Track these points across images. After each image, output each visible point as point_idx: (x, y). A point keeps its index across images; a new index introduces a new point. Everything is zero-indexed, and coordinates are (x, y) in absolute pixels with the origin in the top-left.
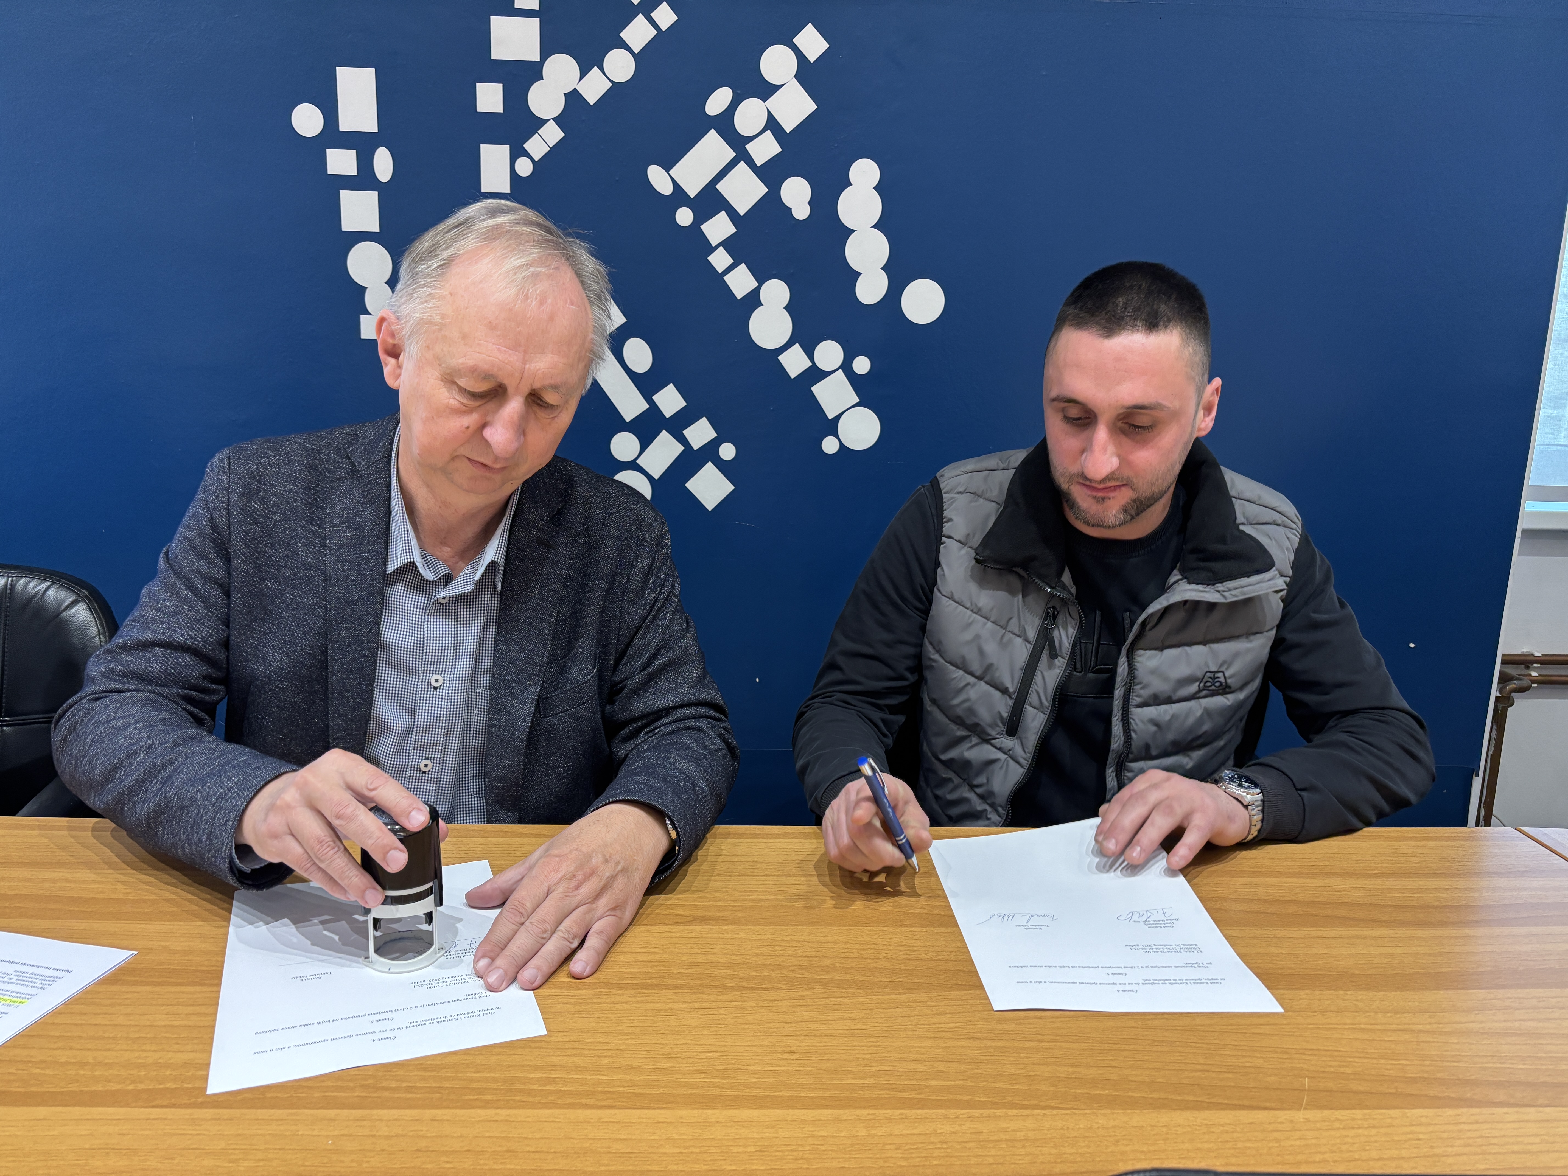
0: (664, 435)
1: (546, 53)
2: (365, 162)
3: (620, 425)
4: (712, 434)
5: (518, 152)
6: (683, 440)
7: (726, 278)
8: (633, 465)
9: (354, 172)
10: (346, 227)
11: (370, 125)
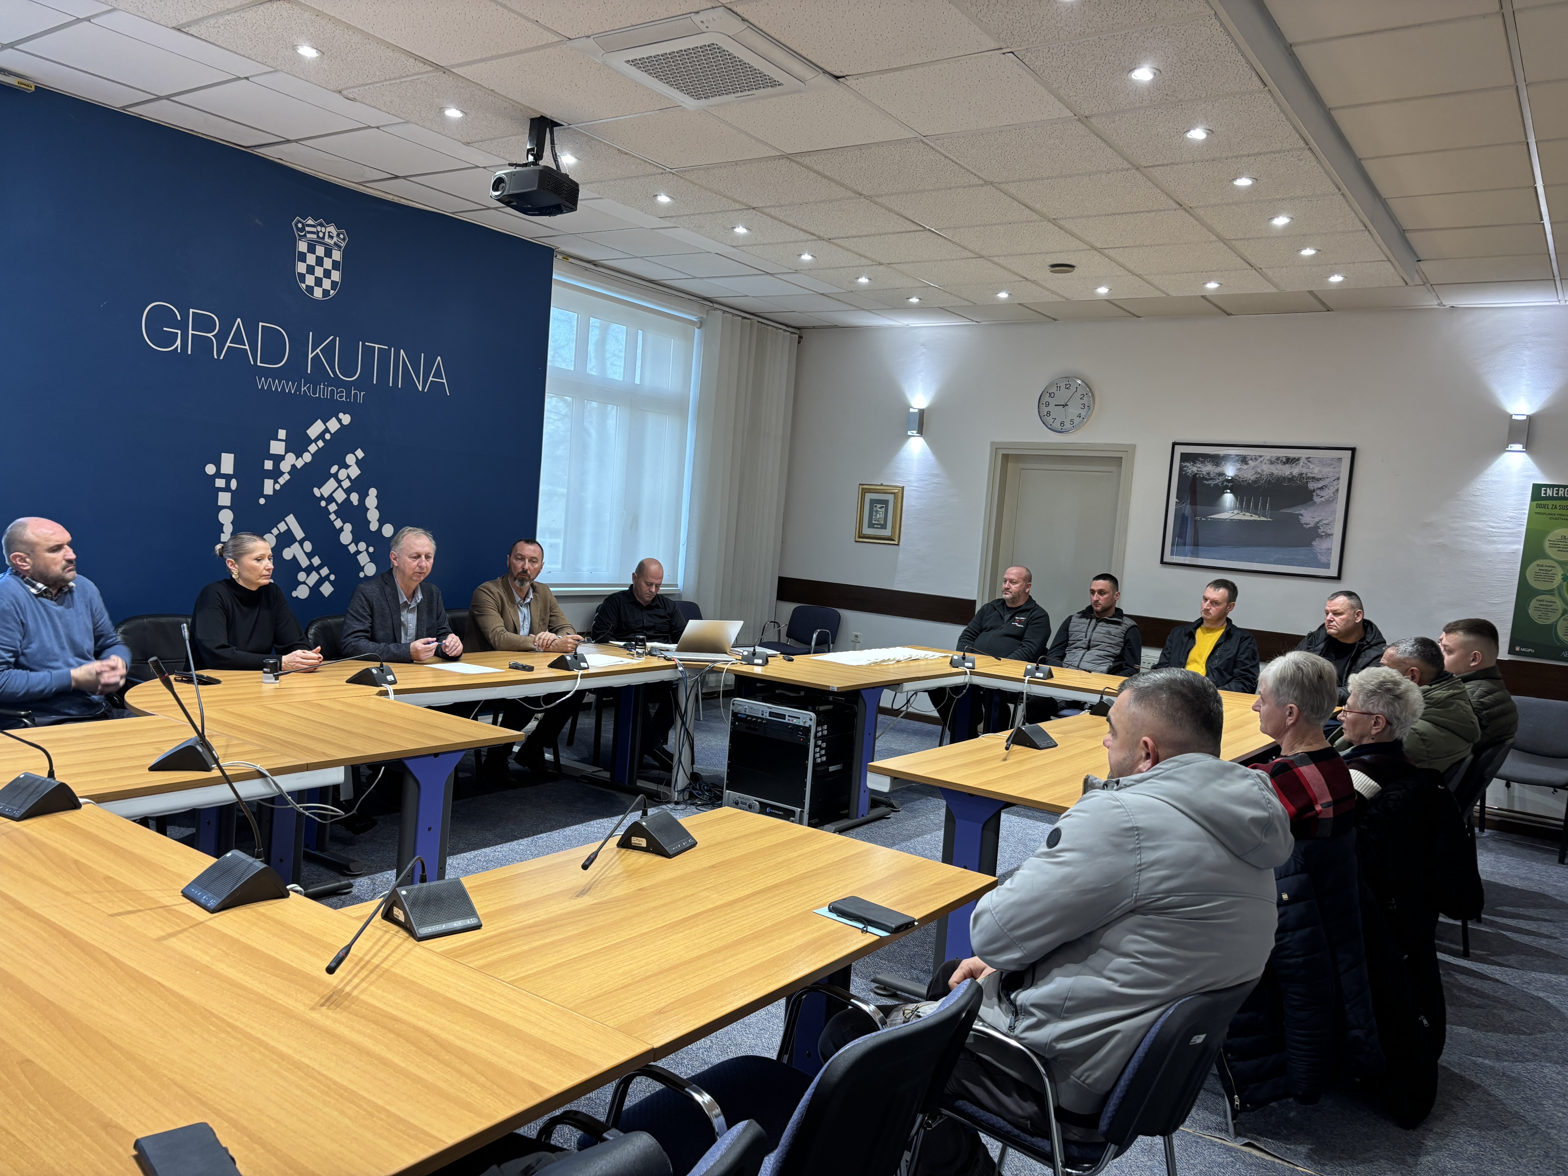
0: (314, 572)
1: (286, 453)
2: (228, 484)
3: (302, 570)
4: (328, 572)
5: (276, 482)
6: (319, 574)
7: (334, 523)
8: (304, 583)
9: (224, 486)
10: (219, 504)
11: (231, 471)
